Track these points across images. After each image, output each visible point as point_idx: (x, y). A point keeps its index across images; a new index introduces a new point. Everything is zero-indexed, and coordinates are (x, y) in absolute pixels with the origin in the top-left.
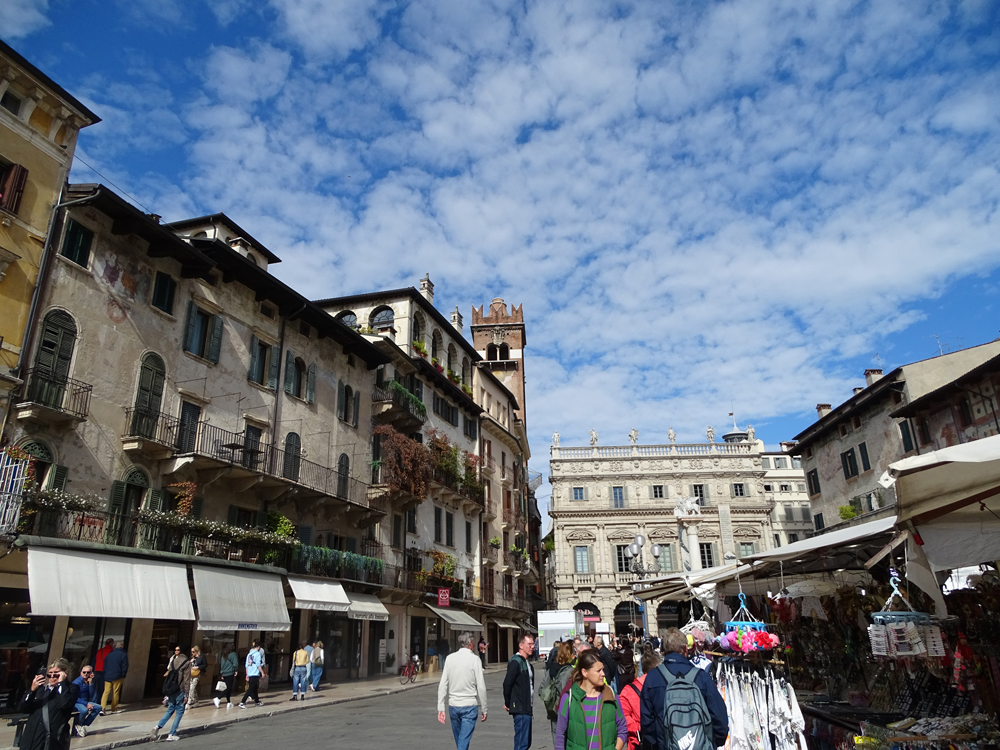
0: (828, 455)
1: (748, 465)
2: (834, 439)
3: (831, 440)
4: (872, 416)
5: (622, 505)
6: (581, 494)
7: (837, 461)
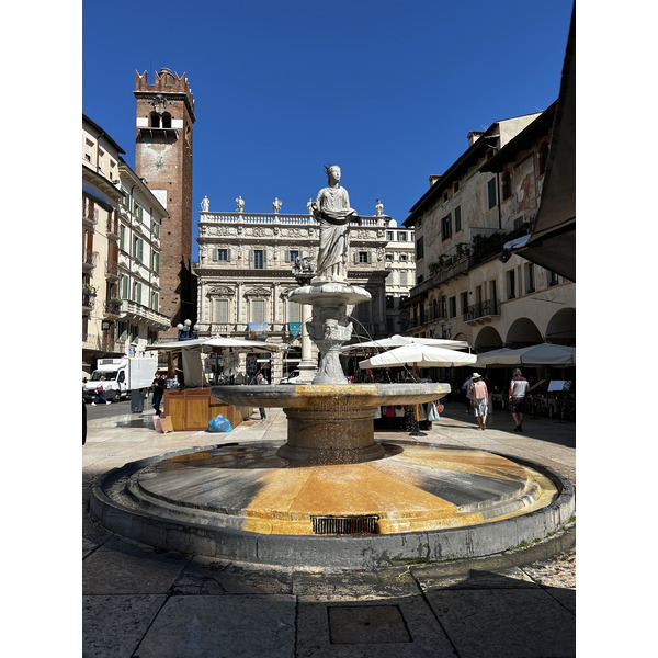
0: (432, 222)
1: (373, 236)
2: (438, 206)
3: (436, 208)
5: (261, 267)
6: (225, 255)
7: (438, 227)
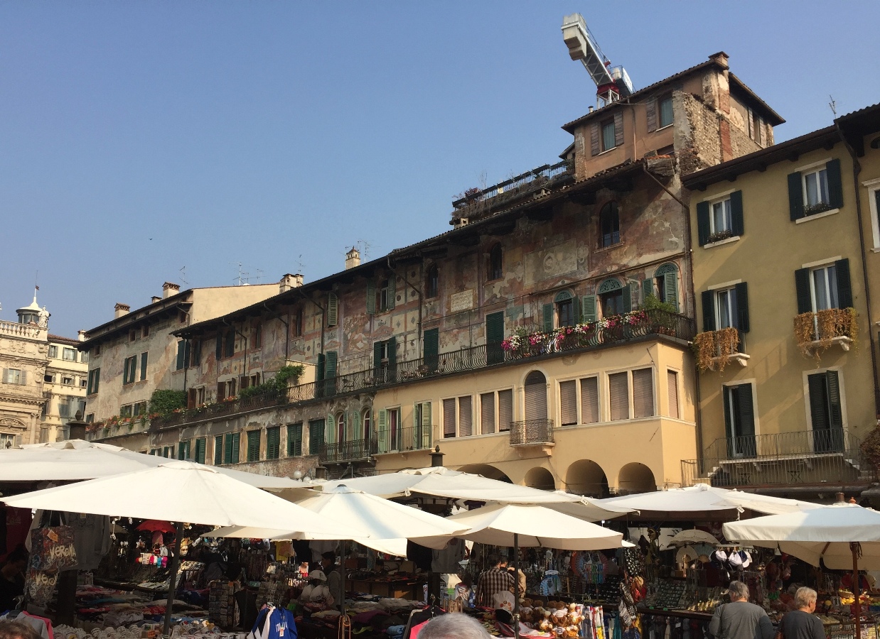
0: (114, 358)
1: (32, 350)
2: (123, 343)
3: (119, 343)
4: (159, 329)
7: (120, 365)
